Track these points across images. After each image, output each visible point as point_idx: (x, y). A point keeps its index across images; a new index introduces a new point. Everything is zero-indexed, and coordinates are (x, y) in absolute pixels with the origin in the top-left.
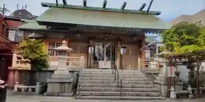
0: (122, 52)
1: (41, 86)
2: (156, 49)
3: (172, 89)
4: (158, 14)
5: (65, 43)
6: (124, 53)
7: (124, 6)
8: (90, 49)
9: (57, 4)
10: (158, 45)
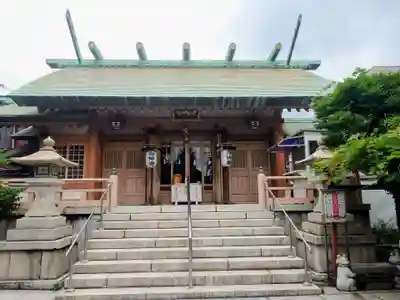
0: (225, 161)
2: (303, 148)
3: (342, 260)
4: (315, 66)
6: (228, 163)
8: (148, 155)
9: (79, 60)
10: (308, 138)
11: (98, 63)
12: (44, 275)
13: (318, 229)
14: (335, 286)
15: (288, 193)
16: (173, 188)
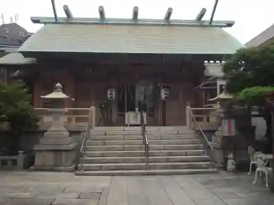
0: (163, 96)
1: (26, 156)
3: (231, 156)
4: (230, 25)
5: (59, 87)
6: (166, 97)
7: (169, 14)
8: (109, 92)
9: (56, 18)
10: (219, 83)
11: (69, 20)
12: (64, 164)
13: (219, 140)
14: (226, 170)
15: (205, 119)
16: (126, 115)
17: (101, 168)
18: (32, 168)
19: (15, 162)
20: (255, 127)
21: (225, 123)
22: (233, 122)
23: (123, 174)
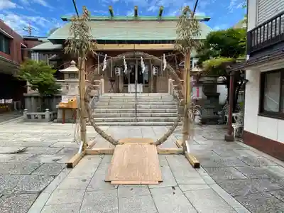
1: (51, 113)
4: (207, 19)
5: (73, 64)
6: (156, 73)
7: (161, 11)
8: (116, 70)
10: (194, 61)
16: (129, 86)
17: (103, 121)
18: (55, 120)
19: (43, 117)
20: (219, 94)
21: (195, 89)
22: (201, 89)
23: (119, 125)
